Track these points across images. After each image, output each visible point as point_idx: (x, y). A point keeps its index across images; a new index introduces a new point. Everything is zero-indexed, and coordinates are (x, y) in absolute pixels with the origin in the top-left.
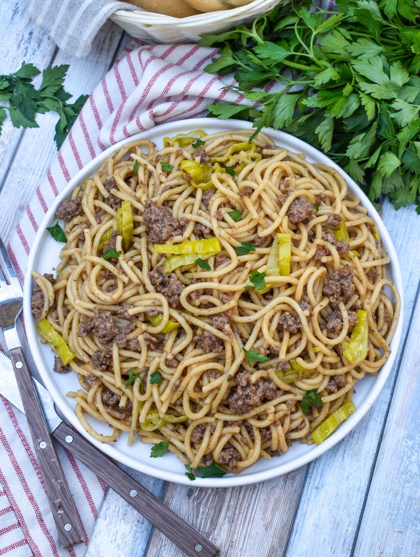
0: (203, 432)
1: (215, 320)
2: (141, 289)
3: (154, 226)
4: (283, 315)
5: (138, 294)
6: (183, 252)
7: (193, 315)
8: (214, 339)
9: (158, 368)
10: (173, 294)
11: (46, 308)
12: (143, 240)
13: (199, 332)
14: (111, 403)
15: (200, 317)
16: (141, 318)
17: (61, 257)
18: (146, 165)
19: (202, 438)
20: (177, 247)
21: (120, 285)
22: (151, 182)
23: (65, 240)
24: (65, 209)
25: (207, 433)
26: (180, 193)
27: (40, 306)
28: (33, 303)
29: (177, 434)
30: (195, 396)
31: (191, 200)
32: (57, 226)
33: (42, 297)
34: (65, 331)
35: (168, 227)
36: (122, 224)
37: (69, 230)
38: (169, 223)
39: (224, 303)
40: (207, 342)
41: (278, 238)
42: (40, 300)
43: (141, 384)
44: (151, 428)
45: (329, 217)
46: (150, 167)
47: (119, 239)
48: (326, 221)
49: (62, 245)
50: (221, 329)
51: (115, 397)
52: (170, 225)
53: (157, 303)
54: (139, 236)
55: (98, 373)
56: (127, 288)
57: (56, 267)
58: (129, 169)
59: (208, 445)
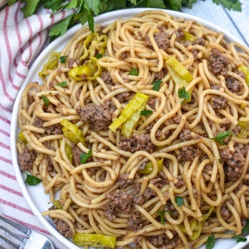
0: (227, 208)
1: (182, 137)
2: (122, 160)
3: (96, 118)
4: (212, 102)
5: (122, 165)
6: (128, 116)
7: (167, 146)
8: (191, 148)
9: (175, 194)
10: (146, 144)
11: (72, 226)
12: (93, 134)
13: (178, 152)
14: (161, 243)
15: (172, 143)
16: (138, 176)
17: (47, 192)
18: (50, 93)
19: (230, 212)
20: (121, 117)
21: (108, 169)
22: (63, 100)
23: (39, 181)
24: (25, 161)
25: (230, 207)
26: (88, 90)
27: (67, 228)
28: (61, 231)
29: (212, 225)
30: (209, 190)
31: (98, 88)
32: (28, 176)
33: (63, 222)
34: (95, 228)
35: (104, 111)
36: (74, 135)
37: (37, 172)
38: (103, 109)
39: (178, 123)
40: (189, 152)
41: (168, 64)
42: (64, 225)
43: (170, 214)
44: (197, 235)
45: (176, 33)
46: (54, 92)
47: (80, 145)
48: (177, 38)
49: (41, 185)
50: (190, 139)
51: (160, 238)
52: (104, 109)
53: (140, 158)
54: (87, 134)
55: (141, 232)
56: (114, 167)
57: (49, 201)
58: (41, 105)
59: (237, 212)
